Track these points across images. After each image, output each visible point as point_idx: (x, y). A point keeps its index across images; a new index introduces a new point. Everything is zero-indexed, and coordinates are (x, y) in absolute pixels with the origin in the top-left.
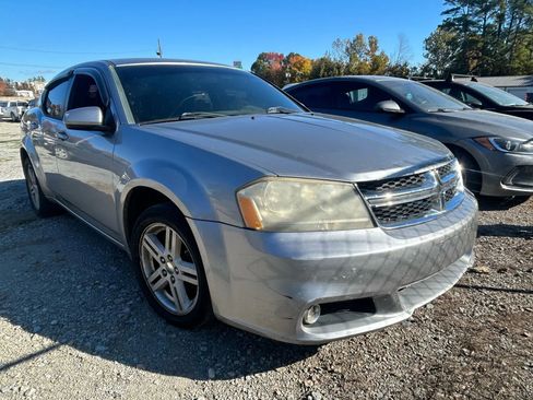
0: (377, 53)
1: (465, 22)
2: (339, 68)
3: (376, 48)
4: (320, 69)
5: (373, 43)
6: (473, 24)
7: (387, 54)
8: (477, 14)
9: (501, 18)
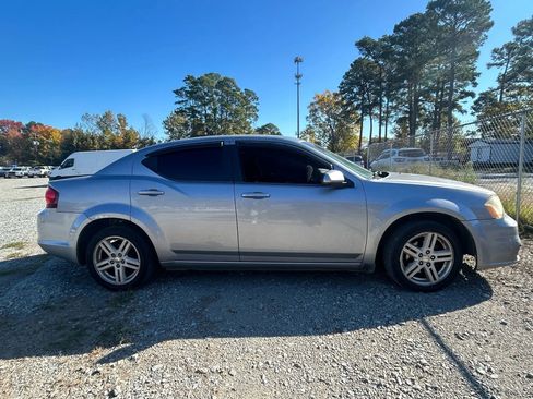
0: (127, 128)
1: (193, 111)
2: (93, 138)
3: (126, 124)
4: (72, 139)
5: (122, 119)
6: (199, 113)
7: (136, 129)
8: (199, 106)
9: (215, 111)
